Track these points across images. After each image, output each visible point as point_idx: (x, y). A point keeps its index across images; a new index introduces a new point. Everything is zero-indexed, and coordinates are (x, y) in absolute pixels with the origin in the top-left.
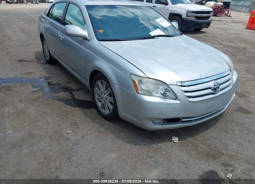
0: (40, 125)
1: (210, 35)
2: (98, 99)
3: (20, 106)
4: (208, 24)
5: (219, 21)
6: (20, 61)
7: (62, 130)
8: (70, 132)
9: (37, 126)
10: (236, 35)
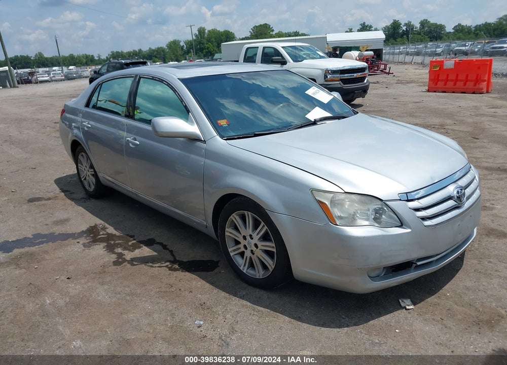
0: (133, 320)
1: (372, 109)
2: (234, 251)
3: (74, 289)
4: (364, 91)
5: (375, 83)
6: (31, 200)
7: (182, 322)
8: (202, 323)
9: (129, 322)
10: (416, 104)
